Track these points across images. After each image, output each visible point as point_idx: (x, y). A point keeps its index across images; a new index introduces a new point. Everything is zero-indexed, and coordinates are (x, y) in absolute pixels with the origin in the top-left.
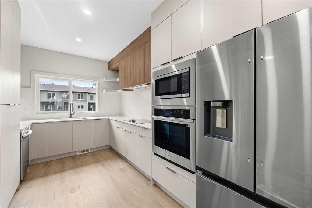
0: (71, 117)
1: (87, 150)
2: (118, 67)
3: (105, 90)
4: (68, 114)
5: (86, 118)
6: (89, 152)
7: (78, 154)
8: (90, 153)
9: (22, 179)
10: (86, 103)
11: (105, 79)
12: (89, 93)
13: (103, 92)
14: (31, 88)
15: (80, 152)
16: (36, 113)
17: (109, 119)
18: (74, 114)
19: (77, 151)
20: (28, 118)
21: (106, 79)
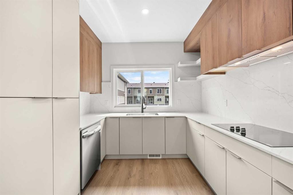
0: (142, 112)
1: (159, 155)
2: (198, 43)
3: (180, 78)
4: (141, 108)
5: (158, 113)
6: (161, 157)
7: (149, 157)
8: (162, 159)
9: (83, 189)
10: (164, 96)
11: (179, 65)
12: (166, 88)
13: (177, 81)
14: (110, 82)
15: (150, 155)
16: (114, 107)
17: (186, 118)
18: (145, 108)
19: (147, 155)
20: (108, 110)
21: (181, 64)
